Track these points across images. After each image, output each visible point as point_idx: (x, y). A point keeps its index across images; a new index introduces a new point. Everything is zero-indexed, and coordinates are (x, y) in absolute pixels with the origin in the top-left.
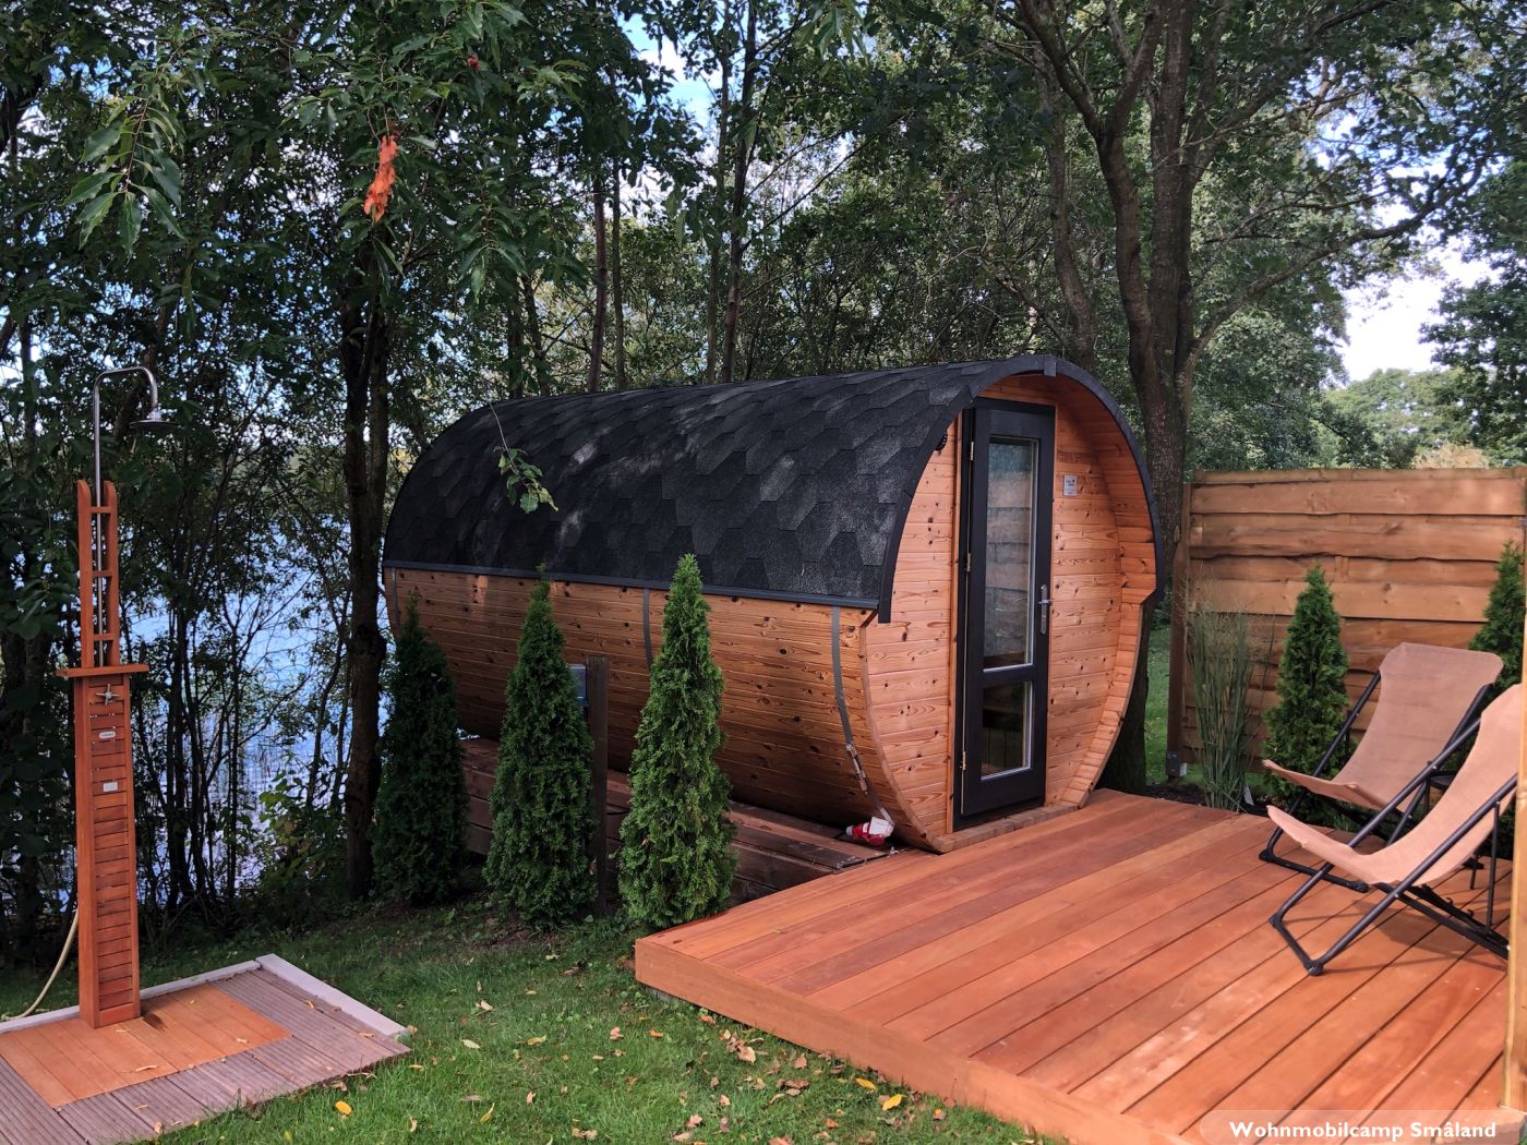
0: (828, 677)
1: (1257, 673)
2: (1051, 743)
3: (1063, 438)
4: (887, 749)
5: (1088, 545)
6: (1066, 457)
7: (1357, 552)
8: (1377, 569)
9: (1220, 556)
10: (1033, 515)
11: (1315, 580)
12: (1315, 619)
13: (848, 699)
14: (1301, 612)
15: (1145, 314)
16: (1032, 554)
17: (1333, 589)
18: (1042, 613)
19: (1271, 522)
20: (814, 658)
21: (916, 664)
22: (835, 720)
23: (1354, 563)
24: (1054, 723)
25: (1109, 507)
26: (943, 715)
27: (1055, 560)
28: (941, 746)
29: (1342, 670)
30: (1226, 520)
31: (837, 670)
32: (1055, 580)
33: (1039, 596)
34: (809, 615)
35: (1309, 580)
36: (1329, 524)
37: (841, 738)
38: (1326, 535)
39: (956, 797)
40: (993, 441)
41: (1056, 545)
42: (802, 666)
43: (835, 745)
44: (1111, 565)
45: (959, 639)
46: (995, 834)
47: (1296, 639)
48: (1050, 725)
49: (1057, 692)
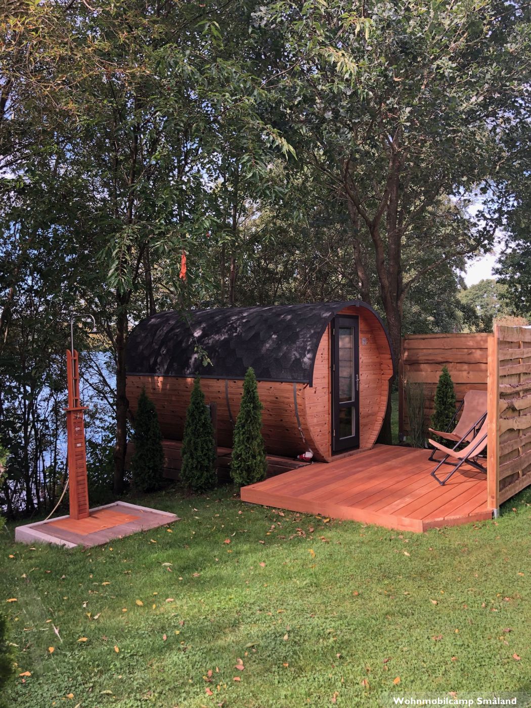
0: (293, 406)
1: (427, 403)
2: (361, 428)
3: (362, 326)
4: (311, 429)
5: (370, 360)
6: (363, 332)
7: (459, 361)
8: (466, 367)
9: (414, 363)
10: (353, 350)
11: (445, 371)
12: (446, 383)
13: (299, 413)
14: (440, 381)
15: (386, 282)
16: (353, 364)
17: (451, 373)
18: (357, 383)
19: (431, 351)
20: (287, 400)
21: (319, 401)
22: (295, 420)
23: (458, 365)
24: (361, 421)
25: (377, 348)
26: (327, 418)
27: (360, 366)
28: (327, 428)
29: (454, 400)
30: (415, 351)
31: (296, 403)
32: (360, 373)
33: (356, 378)
34: (285, 386)
35: (443, 371)
36: (449, 352)
37: (297, 425)
38: (449, 356)
39: (332, 445)
40: (340, 328)
41: (360, 361)
42: (283, 402)
43: (295, 428)
44: (378, 367)
45: (332, 393)
46: (345, 457)
47: (440, 390)
48: (360, 422)
49: (363, 410)
